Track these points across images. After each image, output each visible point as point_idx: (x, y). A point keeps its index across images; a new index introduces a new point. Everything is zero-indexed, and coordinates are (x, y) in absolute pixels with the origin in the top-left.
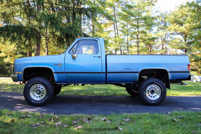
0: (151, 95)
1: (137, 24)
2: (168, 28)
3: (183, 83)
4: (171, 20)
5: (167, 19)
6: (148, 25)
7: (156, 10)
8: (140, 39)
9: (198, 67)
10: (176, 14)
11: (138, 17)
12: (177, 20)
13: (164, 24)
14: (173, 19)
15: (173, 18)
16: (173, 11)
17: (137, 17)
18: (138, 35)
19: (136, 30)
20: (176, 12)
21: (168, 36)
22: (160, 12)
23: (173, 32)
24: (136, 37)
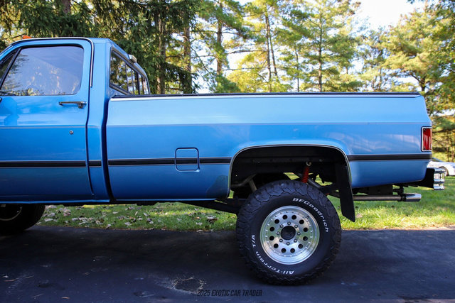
0: (282, 245)
1: (318, 54)
2: (386, 63)
3: (405, 195)
4: (393, 44)
5: (383, 44)
6: (342, 55)
7: (360, 25)
8: (326, 84)
9: (450, 143)
10: (402, 31)
11: (321, 38)
12: (404, 45)
13: (377, 55)
14: (396, 43)
15: (395, 40)
16: (395, 26)
17: (319, 39)
18: (320, 78)
19: (317, 67)
20: (403, 27)
21: (386, 79)
22: (369, 29)
23: (397, 70)
24: (318, 82)
